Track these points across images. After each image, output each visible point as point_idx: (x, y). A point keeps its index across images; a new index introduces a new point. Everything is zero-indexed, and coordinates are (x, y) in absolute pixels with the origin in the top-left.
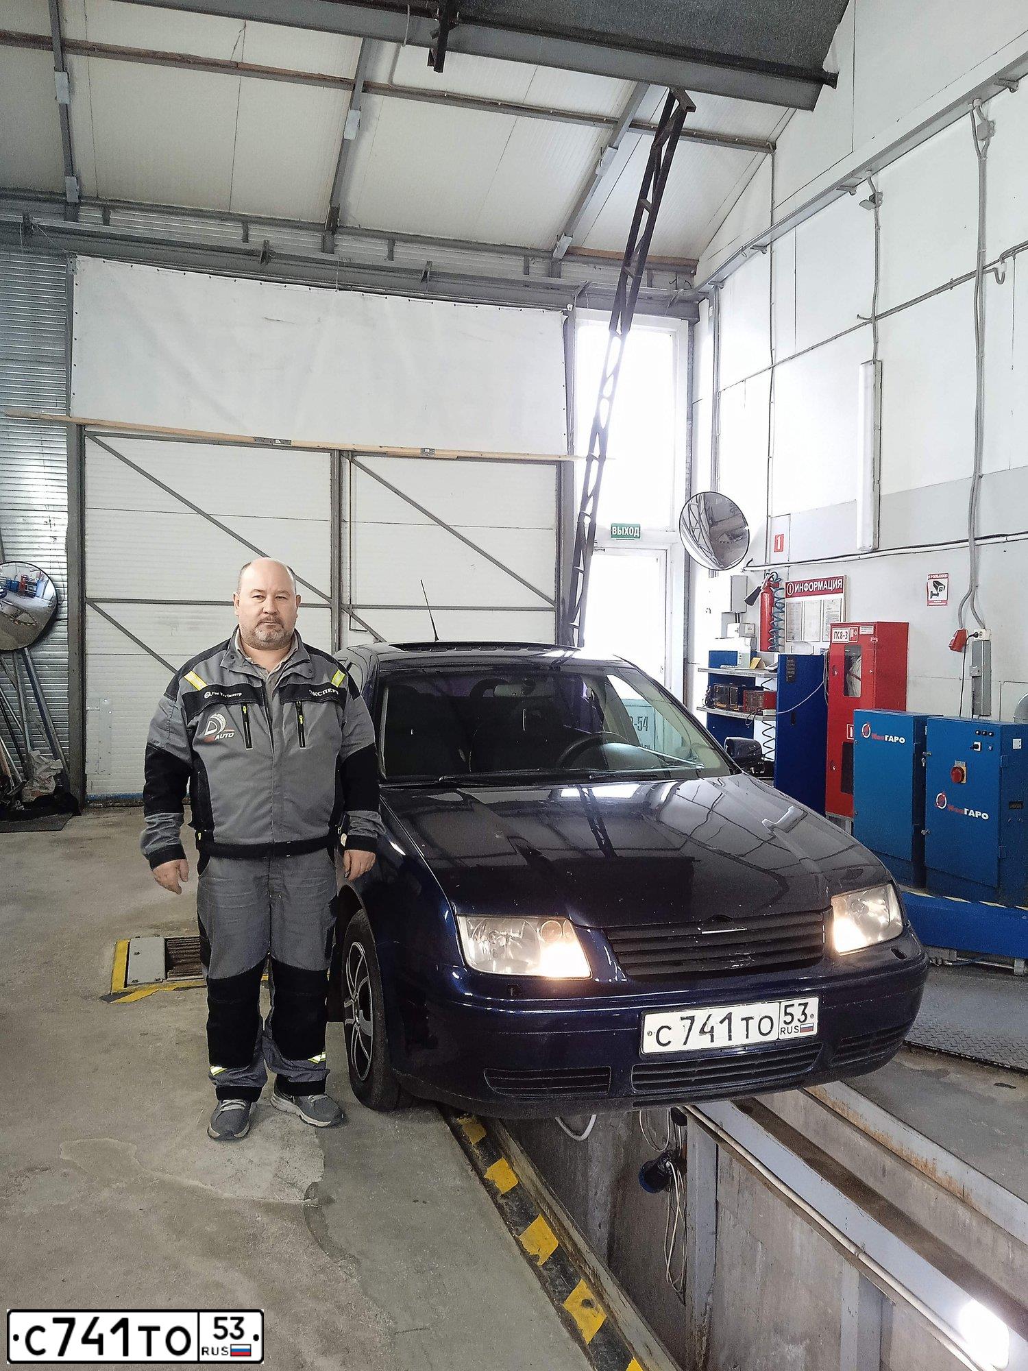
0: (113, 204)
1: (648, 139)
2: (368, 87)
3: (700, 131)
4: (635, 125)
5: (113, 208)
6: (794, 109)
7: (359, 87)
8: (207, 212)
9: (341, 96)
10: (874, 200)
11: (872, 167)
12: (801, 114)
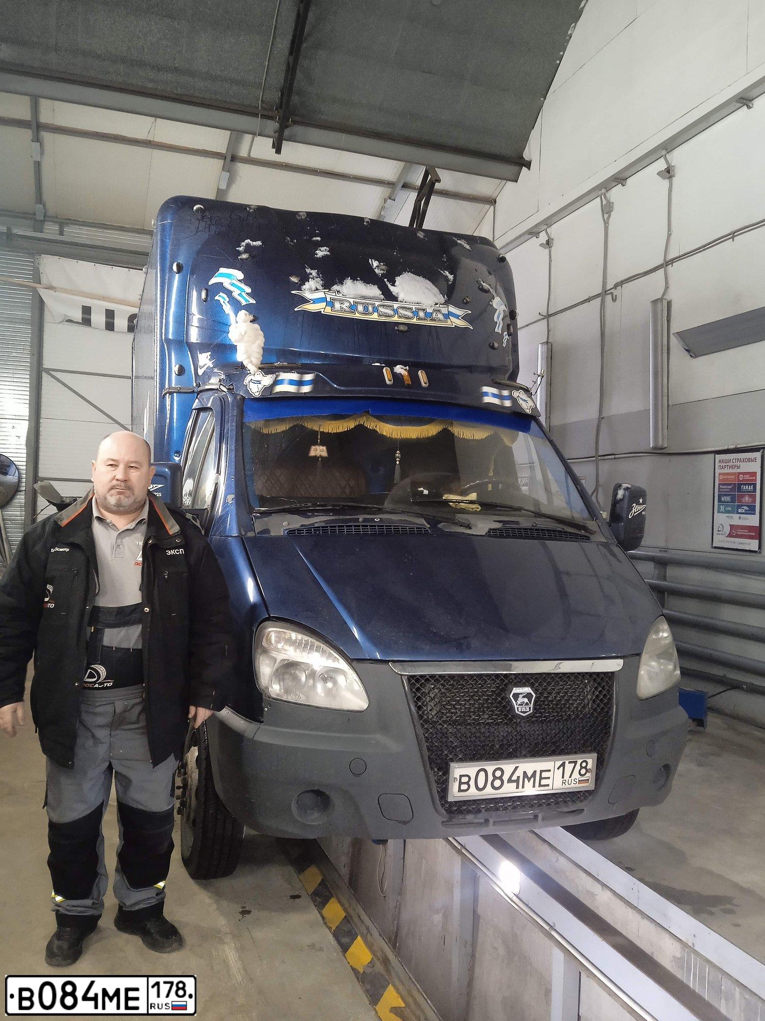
0: (67, 221)
1: (413, 196)
2: (234, 158)
3: (447, 191)
4: (405, 186)
5: (67, 224)
6: (505, 181)
7: (229, 158)
8: (128, 228)
9: (219, 163)
10: (549, 243)
11: (548, 222)
12: (510, 184)
